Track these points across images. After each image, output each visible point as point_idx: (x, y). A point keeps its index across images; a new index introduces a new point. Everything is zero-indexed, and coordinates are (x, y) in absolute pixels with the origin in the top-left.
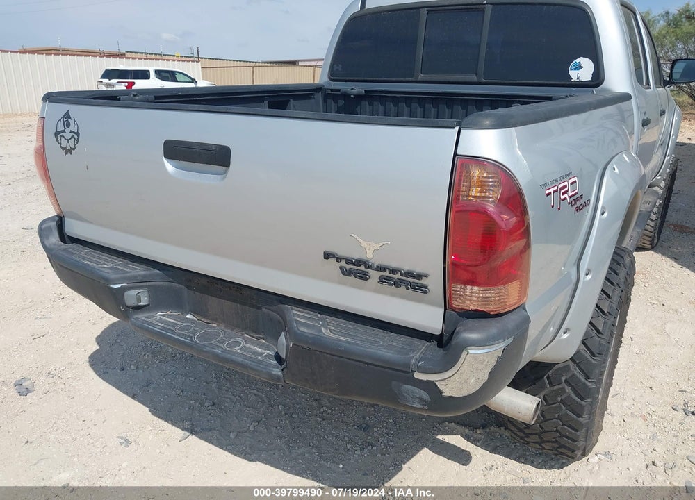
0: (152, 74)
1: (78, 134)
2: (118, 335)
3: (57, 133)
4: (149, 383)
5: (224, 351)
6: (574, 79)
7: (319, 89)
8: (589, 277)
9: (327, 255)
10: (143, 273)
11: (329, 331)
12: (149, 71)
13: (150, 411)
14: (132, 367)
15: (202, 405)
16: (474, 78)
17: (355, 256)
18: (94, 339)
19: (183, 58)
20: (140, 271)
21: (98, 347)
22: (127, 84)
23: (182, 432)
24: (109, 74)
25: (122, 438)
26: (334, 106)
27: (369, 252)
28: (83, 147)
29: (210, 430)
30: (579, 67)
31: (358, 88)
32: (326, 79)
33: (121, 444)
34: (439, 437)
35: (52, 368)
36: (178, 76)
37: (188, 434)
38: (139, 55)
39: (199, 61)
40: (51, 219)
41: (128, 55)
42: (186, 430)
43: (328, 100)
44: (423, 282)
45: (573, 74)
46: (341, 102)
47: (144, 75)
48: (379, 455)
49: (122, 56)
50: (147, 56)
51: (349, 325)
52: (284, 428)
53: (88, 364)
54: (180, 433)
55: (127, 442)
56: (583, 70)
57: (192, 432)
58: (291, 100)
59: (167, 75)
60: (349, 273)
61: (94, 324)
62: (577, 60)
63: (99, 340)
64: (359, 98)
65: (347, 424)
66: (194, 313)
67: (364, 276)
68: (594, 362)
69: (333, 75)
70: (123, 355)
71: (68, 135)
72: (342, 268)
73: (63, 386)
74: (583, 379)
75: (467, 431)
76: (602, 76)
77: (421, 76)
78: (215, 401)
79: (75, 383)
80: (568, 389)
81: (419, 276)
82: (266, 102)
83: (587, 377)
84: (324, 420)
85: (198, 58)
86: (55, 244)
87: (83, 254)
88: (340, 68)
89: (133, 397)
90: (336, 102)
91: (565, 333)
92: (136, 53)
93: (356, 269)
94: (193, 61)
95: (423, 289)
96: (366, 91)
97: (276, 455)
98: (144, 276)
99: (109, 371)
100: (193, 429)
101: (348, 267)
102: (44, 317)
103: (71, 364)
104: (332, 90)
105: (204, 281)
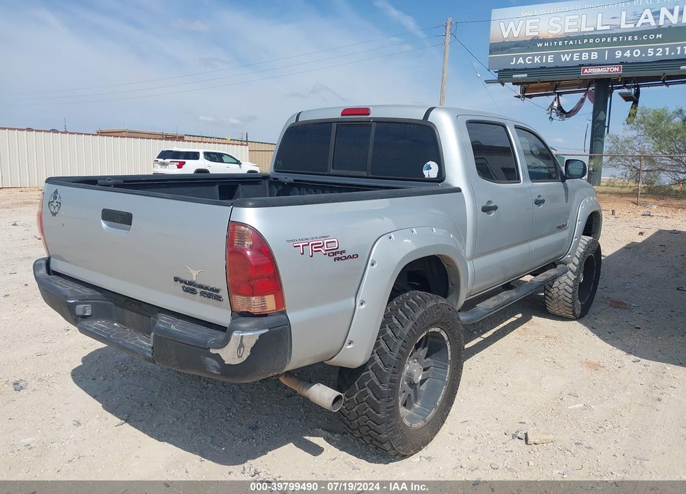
0: (202, 156)
1: (60, 203)
2: (100, 357)
3: (50, 203)
4: (109, 389)
5: (124, 343)
6: (427, 176)
7: (265, 177)
8: (364, 306)
9: (176, 279)
10: (89, 294)
11: (175, 327)
12: (199, 153)
13: (103, 406)
14: (101, 378)
15: (142, 405)
16: (364, 174)
17: (188, 279)
18: (81, 359)
19: (234, 142)
20: (88, 292)
21: (81, 364)
22: (178, 164)
23: (119, 420)
24: (165, 155)
25: (76, 421)
26: (276, 190)
27: (194, 276)
28: (62, 212)
29: (141, 421)
30: (429, 168)
31: (288, 178)
32: (272, 170)
33: (74, 425)
34: (307, 438)
35: (43, 375)
36: (225, 158)
37: (123, 422)
38: (196, 139)
39: (247, 145)
40: (43, 259)
41: (186, 138)
42: (123, 420)
43: (272, 186)
44: (220, 294)
45: (426, 173)
46: (280, 188)
47: (195, 156)
48: (255, 445)
49: (181, 138)
50: (202, 139)
51: (189, 324)
52: (194, 424)
53: (70, 374)
54: (118, 421)
55: (79, 424)
56: (431, 171)
57: (127, 421)
58: (240, 185)
59: (215, 156)
60: (187, 290)
61: (85, 348)
62: (428, 163)
63: (85, 359)
64: (290, 184)
65: (241, 425)
66: (119, 322)
67: (193, 292)
68: (385, 371)
69: (277, 167)
70: (98, 370)
71: (55, 204)
72: (183, 287)
73: (47, 387)
74: (378, 383)
75: (329, 434)
76: (444, 175)
77: (332, 171)
78: (153, 404)
79: (56, 386)
80: (369, 391)
81: (217, 291)
82: (217, 186)
83: (381, 383)
84: (226, 421)
85: (247, 141)
86: (43, 275)
87: (58, 282)
88: (280, 162)
89: (94, 398)
90: (277, 187)
91: (349, 344)
92: (193, 136)
93: (190, 287)
94: (242, 145)
95: (219, 298)
96: (295, 181)
97: (180, 440)
98: (90, 296)
99: (84, 380)
100: (129, 419)
101: (187, 286)
102: (50, 342)
103: (58, 373)
104: (274, 179)
105: (123, 299)
